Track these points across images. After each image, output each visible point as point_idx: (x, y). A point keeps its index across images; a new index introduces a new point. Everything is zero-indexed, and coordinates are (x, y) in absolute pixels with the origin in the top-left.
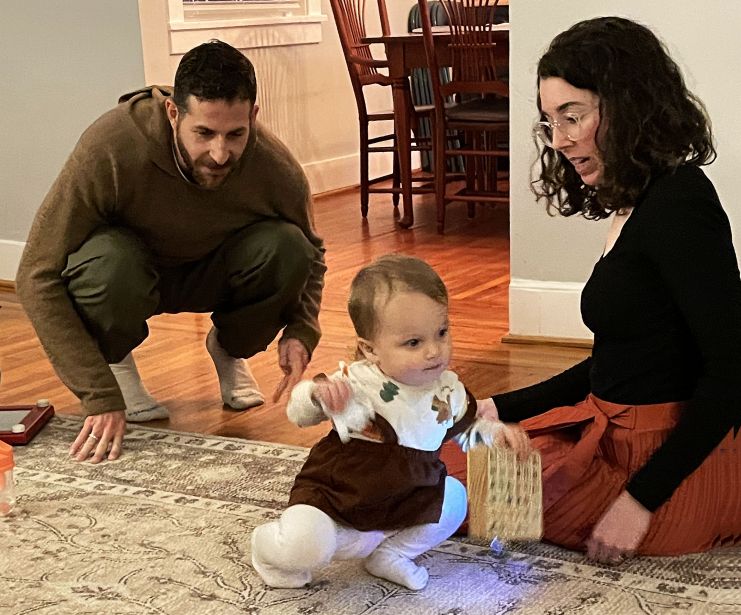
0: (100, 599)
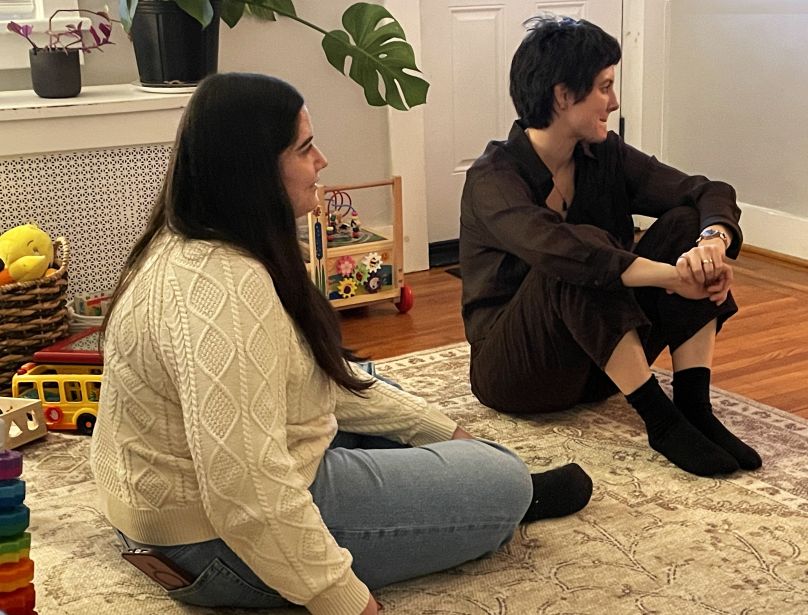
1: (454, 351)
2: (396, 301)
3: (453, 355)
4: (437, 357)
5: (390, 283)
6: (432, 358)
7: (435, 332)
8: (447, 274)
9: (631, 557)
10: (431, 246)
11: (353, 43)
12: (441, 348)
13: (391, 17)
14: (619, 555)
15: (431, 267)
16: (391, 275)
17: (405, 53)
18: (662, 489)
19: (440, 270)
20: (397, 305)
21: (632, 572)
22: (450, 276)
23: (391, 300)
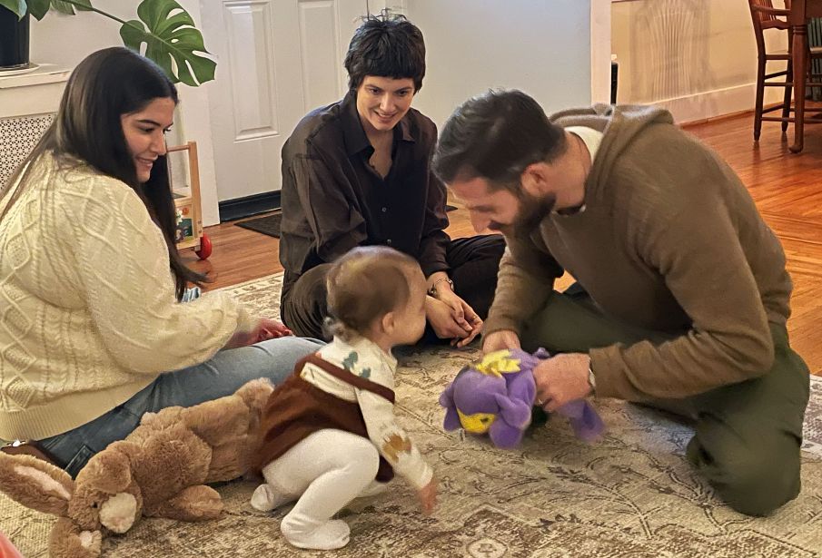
0: (573, 481)
1: (254, 285)
2: (196, 249)
3: (253, 288)
4: (241, 291)
5: (191, 234)
6: (236, 292)
7: (233, 273)
8: (236, 227)
9: (429, 424)
10: (220, 204)
11: (148, 30)
12: (243, 284)
13: (180, 7)
14: (420, 424)
15: (221, 222)
16: (191, 227)
17: (194, 38)
18: (446, 374)
19: (230, 223)
20: (197, 253)
21: (432, 435)
22: (239, 228)
23: (192, 249)
